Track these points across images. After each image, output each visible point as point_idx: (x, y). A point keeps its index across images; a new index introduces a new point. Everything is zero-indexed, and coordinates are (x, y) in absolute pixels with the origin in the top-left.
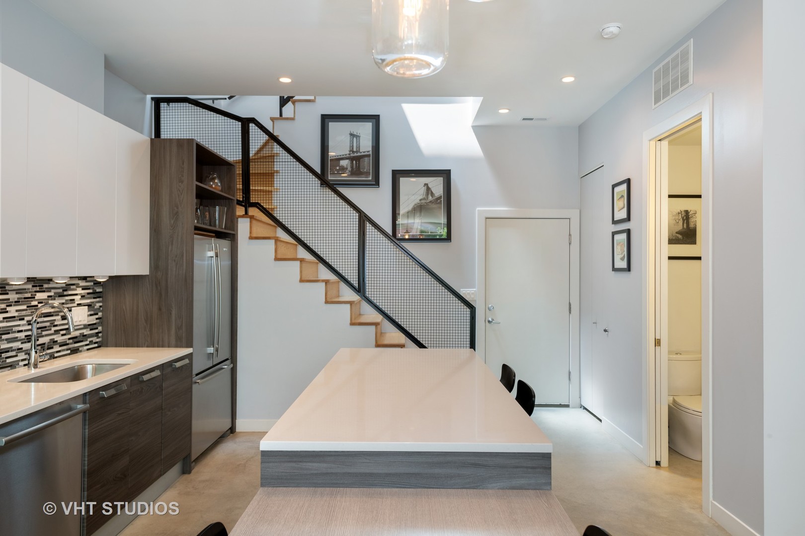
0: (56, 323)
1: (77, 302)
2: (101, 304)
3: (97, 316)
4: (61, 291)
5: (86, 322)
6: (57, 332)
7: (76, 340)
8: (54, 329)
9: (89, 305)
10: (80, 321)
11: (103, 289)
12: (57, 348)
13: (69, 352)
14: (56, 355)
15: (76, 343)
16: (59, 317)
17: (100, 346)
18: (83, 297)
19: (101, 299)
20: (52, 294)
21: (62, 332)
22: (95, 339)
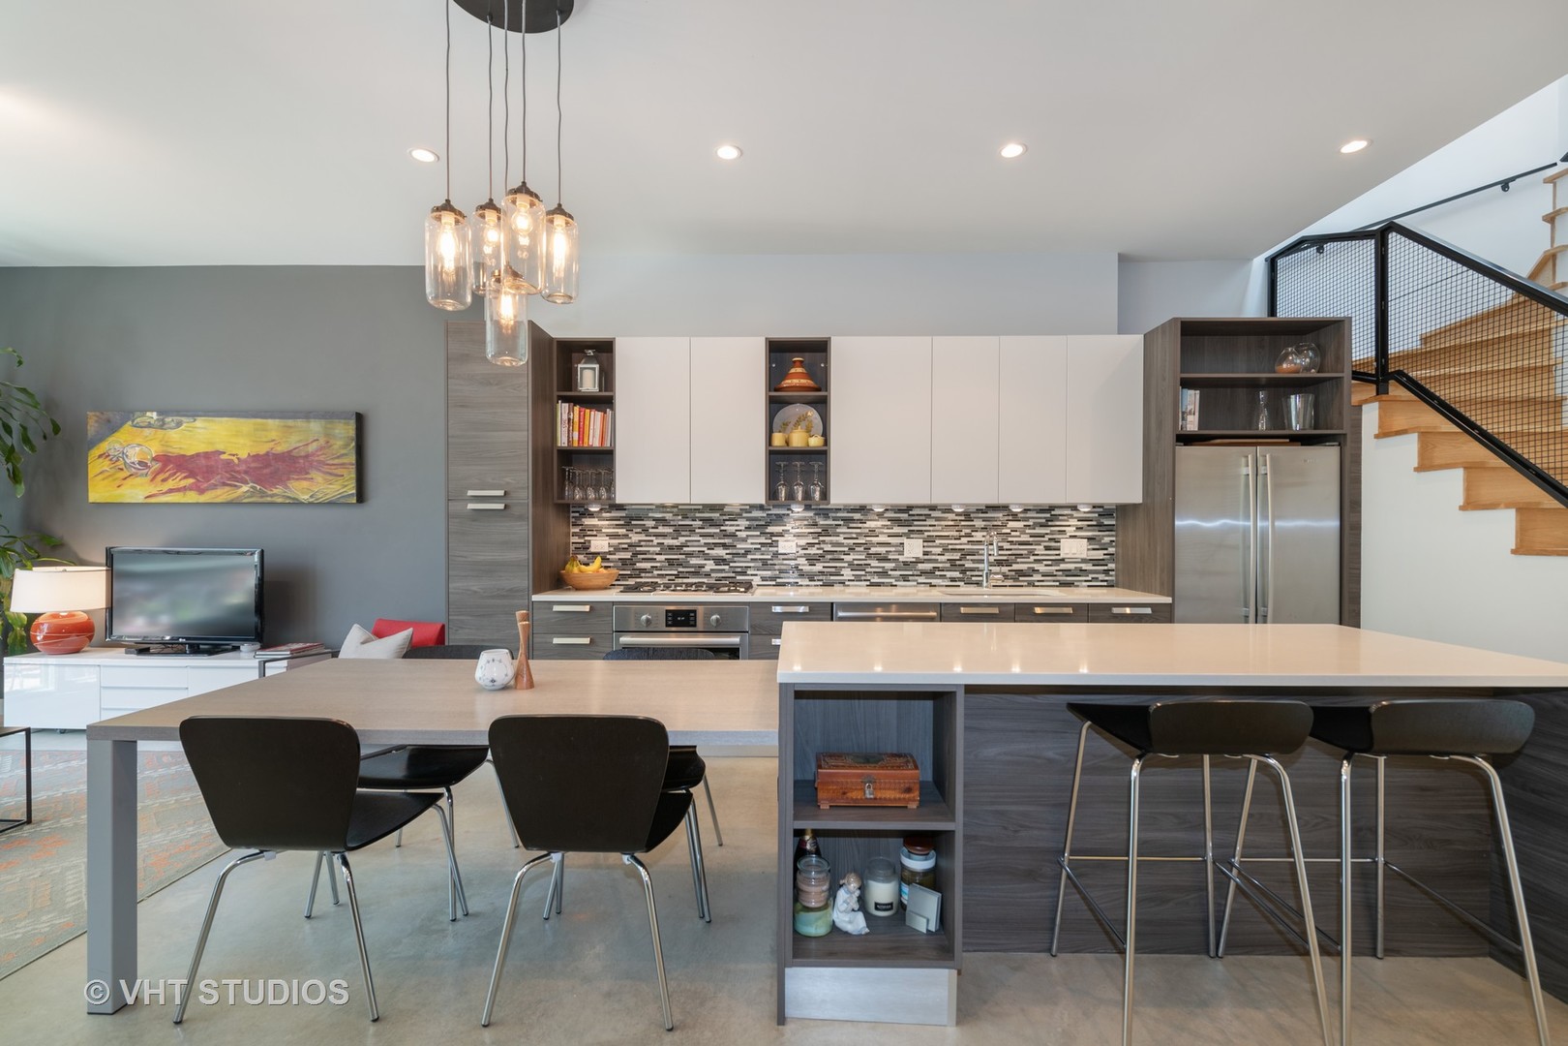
0: (1036, 553)
1: (1069, 534)
2: (1114, 539)
3: (1106, 552)
4: (1044, 521)
5: (1084, 556)
6: (1036, 561)
7: (1067, 572)
8: (1032, 558)
9: (1090, 539)
10: (1074, 554)
11: (1116, 521)
12: (1037, 577)
13: (1058, 584)
14: (1036, 584)
15: (1067, 576)
16: (1042, 547)
17: (1111, 586)
18: (1079, 529)
19: (1113, 533)
20: (1030, 523)
21: (1045, 562)
22: (1101, 577)
